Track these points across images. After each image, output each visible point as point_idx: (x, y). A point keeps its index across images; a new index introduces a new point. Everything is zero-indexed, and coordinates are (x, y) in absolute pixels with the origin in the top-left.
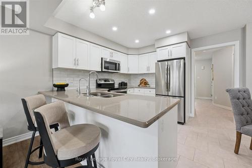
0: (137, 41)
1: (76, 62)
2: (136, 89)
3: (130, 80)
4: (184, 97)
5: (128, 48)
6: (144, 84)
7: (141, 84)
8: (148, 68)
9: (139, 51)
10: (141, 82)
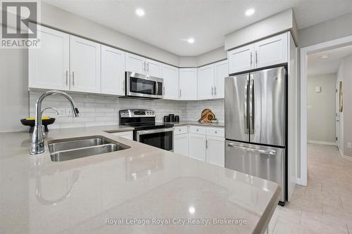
0: (191, 41)
1: (70, 77)
2: (192, 127)
3: (184, 111)
4: (286, 147)
5: (179, 57)
6: (208, 118)
7: (203, 117)
8: (214, 91)
9: (197, 60)
10: (203, 114)
